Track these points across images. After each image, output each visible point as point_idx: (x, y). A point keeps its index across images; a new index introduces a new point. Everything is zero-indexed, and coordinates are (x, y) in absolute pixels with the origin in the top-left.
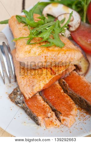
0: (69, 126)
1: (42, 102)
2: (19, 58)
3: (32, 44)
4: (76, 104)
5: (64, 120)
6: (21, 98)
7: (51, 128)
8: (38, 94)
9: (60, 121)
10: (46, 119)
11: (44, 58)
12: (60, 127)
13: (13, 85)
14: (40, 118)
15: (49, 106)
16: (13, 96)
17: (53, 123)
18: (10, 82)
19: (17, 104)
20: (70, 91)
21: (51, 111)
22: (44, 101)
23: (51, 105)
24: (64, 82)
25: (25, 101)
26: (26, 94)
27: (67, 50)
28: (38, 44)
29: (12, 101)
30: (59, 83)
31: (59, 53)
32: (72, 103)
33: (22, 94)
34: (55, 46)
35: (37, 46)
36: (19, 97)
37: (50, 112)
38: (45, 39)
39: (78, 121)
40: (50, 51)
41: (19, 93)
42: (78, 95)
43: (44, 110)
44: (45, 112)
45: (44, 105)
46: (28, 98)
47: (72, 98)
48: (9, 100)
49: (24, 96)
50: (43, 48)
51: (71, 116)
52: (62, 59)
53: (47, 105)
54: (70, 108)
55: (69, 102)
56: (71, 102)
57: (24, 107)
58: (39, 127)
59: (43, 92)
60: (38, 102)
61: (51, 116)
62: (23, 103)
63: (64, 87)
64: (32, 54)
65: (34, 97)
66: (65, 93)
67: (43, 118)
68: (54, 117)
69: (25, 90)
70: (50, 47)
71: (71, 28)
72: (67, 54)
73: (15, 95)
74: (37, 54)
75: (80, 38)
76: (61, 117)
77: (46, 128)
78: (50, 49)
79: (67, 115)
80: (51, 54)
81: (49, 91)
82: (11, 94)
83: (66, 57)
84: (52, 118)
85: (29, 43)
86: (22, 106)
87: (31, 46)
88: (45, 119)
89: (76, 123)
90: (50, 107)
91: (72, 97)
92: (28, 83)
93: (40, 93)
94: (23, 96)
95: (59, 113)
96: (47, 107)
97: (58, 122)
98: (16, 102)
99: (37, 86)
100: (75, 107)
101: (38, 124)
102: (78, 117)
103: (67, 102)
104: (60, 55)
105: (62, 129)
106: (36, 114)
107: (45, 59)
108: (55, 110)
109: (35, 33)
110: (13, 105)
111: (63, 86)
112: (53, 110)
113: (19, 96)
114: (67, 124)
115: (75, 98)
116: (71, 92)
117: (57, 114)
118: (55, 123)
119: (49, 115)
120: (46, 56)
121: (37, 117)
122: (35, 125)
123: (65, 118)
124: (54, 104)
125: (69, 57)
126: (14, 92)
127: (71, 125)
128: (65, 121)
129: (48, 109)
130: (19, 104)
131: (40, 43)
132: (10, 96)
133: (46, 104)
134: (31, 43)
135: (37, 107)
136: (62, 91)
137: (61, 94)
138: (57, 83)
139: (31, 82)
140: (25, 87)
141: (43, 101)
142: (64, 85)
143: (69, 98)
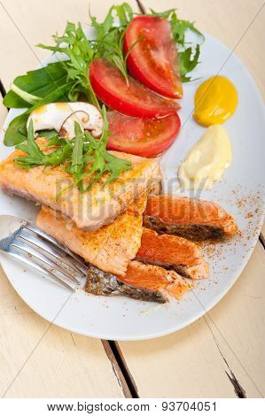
0: (206, 276)
1: (143, 267)
5: (194, 272)
6: (112, 280)
12: (195, 286)
14: (162, 291)
16: (95, 287)
17: (184, 285)
21: (167, 272)
24: (151, 220)
29: (96, 294)
32: (184, 242)
33: (107, 274)
35: (98, 187)
36: (106, 281)
37: (168, 274)
41: (101, 275)
44: (160, 279)
45: (150, 270)
46: (124, 274)
48: (91, 296)
49: (114, 274)
50: (111, 185)
51: (200, 261)
53: (155, 267)
55: (179, 243)
56: (182, 241)
58: (167, 304)
60: (137, 270)
61: (174, 278)
62: (121, 284)
63: (156, 227)
67: (165, 288)
68: (179, 276)
69: (113, 264)
71: (93, 132)
73: (96, 282)
75: (116, 140)
76: (189, 271)
82: (86, 285)
84: (176, 281)
86: (122, 290)
90: (160, 266)
92: (111, 252)
94: (112, 275)
95: (181, 267)
96: (156, 270)
97: (188, 281)
98: (106, 292)
101: (163, 302)
103: (176, 245)
108: (171, 266)
111: (152, 226)
114: (201, 274)
116: (174, 227)
117: (180, 270)
118: (186, 285)
119: (169, 278)
121: (157, 291)
123: (194, 268)
126: (91, 280)
127: (208, 272)
128: (197, 273)
129: (160, 271)
130: (113, 290)
133: (150, 266)
136: (156, 234)
137: (159, 240)
139: (114, 247)
141: (144, 265)
143: (174, 238)
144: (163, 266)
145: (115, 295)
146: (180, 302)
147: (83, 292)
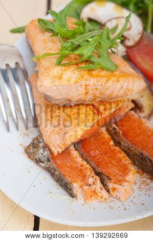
0: (123, 199)
2: (42, 87)
3: (64, 65)
4: (134, 164)
5: (114, 189)
6: (46, 153)
7: (94, 202)
8: (72, 148)
9: (108, 191)
10: (86, 188)
11: (83, 87)
12: (108, 201)
13: (31, 132)
14: (76, 186)
15: (90, 167)
16: (32, 151)
17: (97, 194)
18: (27, 128)
19: (38, 162)
20: (125, 143)
21: (93, 174)
22: (83, 159)
23: (94, 165)
24: (114, 129)
25: (52, 157)
26: (54, 146)
27: (122, 76)
28: (73, 65)
29: (30, 158)
30: (107, 130)
31: (108, 80)
32: (127, 162)
33: (46, 147)
34: (103, 69)
35: (73, 68)
37: (93, 177)
38: (85, 58)
39: (137, 192)
40: (94, 76)
41: (41, 145)
42: (137, 150)
43: (82, 173)
44: (84, 177)
45: (82, 165)
47: (128, 155)
48: (25, 157)
49: (50, 150)
50: (83, 72)
51: (126, 184)
52: (112, 91)
53: (88, 166)
54: (125, 171)
55: (123, 160)
56: (127, 161)
57: (50, 167)
58: (74, 200)
59: (81, 144)
60: (72, 159)
61: (94, 183)
62: (49, 160)
64: (64, 81)
65: (66, 152)
66: (116, 146)
67: (81, 187)
68: (99, 184)
69: (52, 140)
70: (93, 70)
71: (127, 41)
72: (121, 82)
73: (35, 148)
74: (73, 81)
75: (141, 57)
76: (111, 185)
77: (86, 202)
78: (94, 73)
79: (119, 182)
80: (95, 82)
81: (90, 142)
82: (29, 146)
83: (119, 86)
84: (95, 186)
85: (60, 62)
86: (47, 166)
87: (63, 68)
88: (83, 187)
89: (134, 195)
90: (92, 168)
91: (128, 152)
92: (57, 129)
93: (76, 146)
94: (47, 149)
95: (106, 178)
96: (86, 168)
97: (104, 193)
98: (36, 160)
99: (71, 133)
100: (133, 168)
101: (72, 196)
102: (138, 185)
103: (120, 160)
104: (110, 83)
105: (112, 204)
106: (68, 179)
107: (86, 89)
108: (99, 173)
109: (69, 46)
110: (32, 164)
111: (113, 134)
112: (98, 174)
113: (42, 150)
115: (133, 155)
116: (126, 145)
117: (104, 180)
119: (91, 180)
120: (86, 85)
121: (71, 183)
122: (68, 197)
123: (116, 186)
124: (98, 164)
125: (125, 87)
126: (33, 144)
127: (126, 198)
128: (116, 191)
129: (89, 172)
130: (42, 162)
131: (77, 64)
132: (27, 151)
133: (85, 163)
134: (62, 63)
135: (71, 167)
136: (112, 143)
137: (110, 149)
138: (104, 130)
140: (52, 136)
141: (81, 159)
142: (116, 133)
143: (122, 155)
144: (94, 169)
145: (40, 166)
146: (85, 205)
147: (22, 150)
